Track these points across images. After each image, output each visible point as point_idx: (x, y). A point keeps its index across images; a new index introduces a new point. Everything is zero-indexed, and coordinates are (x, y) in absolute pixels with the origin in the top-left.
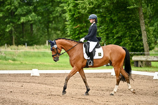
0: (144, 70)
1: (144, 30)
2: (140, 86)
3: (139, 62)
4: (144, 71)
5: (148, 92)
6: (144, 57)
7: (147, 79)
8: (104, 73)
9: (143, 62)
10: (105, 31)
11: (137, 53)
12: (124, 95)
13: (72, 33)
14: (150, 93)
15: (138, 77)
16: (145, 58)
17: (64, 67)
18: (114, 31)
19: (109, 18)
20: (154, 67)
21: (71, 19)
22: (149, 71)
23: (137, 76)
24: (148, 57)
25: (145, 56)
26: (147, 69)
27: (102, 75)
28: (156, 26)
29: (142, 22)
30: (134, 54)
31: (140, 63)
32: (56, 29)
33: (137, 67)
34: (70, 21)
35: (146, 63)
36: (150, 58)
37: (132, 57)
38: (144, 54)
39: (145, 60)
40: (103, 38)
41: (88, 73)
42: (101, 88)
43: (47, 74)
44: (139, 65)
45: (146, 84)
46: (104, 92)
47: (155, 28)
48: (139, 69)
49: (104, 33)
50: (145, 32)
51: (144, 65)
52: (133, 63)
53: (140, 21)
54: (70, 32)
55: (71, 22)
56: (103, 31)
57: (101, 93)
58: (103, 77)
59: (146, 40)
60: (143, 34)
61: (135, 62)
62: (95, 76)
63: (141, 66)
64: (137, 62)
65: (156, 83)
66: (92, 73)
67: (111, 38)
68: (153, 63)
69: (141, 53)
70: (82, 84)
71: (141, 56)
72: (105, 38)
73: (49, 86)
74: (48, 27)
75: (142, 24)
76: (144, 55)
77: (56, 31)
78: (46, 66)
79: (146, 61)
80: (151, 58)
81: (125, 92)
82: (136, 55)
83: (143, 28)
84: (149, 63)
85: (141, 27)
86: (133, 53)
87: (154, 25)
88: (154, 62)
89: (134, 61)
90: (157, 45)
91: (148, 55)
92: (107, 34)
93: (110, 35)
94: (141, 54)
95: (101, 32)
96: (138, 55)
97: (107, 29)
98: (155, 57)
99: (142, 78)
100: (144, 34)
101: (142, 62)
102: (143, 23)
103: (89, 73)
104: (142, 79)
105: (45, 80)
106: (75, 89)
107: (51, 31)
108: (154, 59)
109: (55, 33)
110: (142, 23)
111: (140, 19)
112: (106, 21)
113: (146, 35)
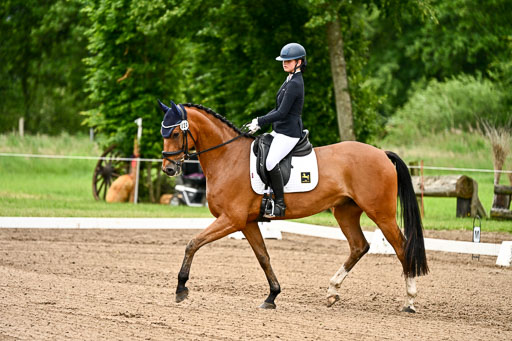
1: (344, 90)
2: (323, 275)
10: (216, 90)
13: (104, 94)
14: (356, 301)
15: (318, 246)
17: (76, 208)
18: (251, 89)
21: (104, 47)
23: (317, 242)
28: (386, 75)
29: (338, 62)
32: (53, 80)
34: (100, 55)
41: (152, 230)
42: (193, 281)
43: (16, 230)
46: (204, 295)
47: (383, 81)
48: (324, 217)
49: (212, 97)
50: (347, 96)
53: (332, 59)
54: (96, 91)
55: (103, 57)
56: (207, 90)
57: (192, 296)
59: (350, 123)
60: (339, 104)
62: (176, 240)
65: (375, 268)
66: (167, 230)
67: (233, 112)
70: (132, 267)
73: (21, 271)
74: (25, 74)
75: (338, 70)
77: (54, 86)
78: (13, 204)
83: (341, 82)
85: (335, 78)
87: (380, 73)
90: (385, 141)
92: (221, 101)
93: (230, 104)
95: (203, 92)
97: (223, 83)
99: (333, 249)
100: (344, 101)
102: (341, 66)
103: (157, 230)
104: (330, 252)
105: (10, 249)
106: (108, 283)
107: (36, 88)
109: (50, 93)
110: (336, 67)
111: (332, 54)
112: (220, 56)
113: (349, 105)
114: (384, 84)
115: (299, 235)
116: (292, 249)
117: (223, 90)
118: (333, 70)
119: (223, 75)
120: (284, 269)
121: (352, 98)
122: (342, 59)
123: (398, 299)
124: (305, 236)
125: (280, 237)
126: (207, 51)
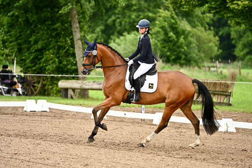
0: (77, 103)
1: (79, 39)
2: (69, 129)
3: (69, 90)
4: (76, 105)
5: (81, 139)
6: (77, 82)
7: (82, 119)
8: (13, 107)
9: (76, 91)
10: (17, 40)
11: (66, 76)
12: (43, 143)
15: (67, 115)
16: (79, 84)
18: (32, 39)
19: (24, 19)
20: (93, 99)
22: (84, 105)
23: (66, 113)
24: (84, 82)
25: (80, 82)
26: (82, 101)
27: (10, 110)
28: (98, 32)
29: (76, 26)
30: (62, 78)
31: (70, 92)
33: (65, 98)
35: (80, 91)
36: (86, 84)
37: (58, 81)
38: (77, 77)
39: (79, 87)
40: (13, 50)
42: (6, 132)
44: (69, 96)
45: (80, 126)
46: (12, 138)
48: (69, 101)
49: (15, 43)
50: (80, 43)
51: (77, 95)
52: (60, 92)
56: (13, 39)
57: (6, 139)
58: (11, 114)
59: (81, 55)
60: (76, 46)
61: (64, 90)
63: (72, 98)
64: (66, 90)
67: (25, 50)
68: (91, 93)
69: (74, 75)
71: (74, 81)
72: (16, 50)
75: (76, 30)
76: (78, 79)
79: (80, 89)
80: (88, 84)
81: (45, 138)
82: (65, 79)
83: (77, 35)
84: (85, 92)
85: (74, 34)
86: (60, 75)
87: (96, 31)
88: (94, 91)
89: (61, 88)
91: (84, 79)
92: (19, 44)
93: (24, 46)
94: (73, 78)
95: (10, 40)
96: (67, 79)
97: (20, 36)
98: (94, 82)
99: (74, 116)
100: (78, 44)
101: (74, 90)
102: (77, 28)
104: (73, 118)
108: (93, 85)
110: (74, 28)
111: (72, 23)
112: (18, 23)
113: (81, 47)
114: (98, 37)
115: (58, 110)
116: (54, 116)
117: (20, 39)
118: (73, 30)
119: (20, 32)
120: (50, 126)
121: (82, 43)
122: (77, 24)
123: (105, 141)
124: (61, 110)
125: (48, 110)
126: (12, 20)
